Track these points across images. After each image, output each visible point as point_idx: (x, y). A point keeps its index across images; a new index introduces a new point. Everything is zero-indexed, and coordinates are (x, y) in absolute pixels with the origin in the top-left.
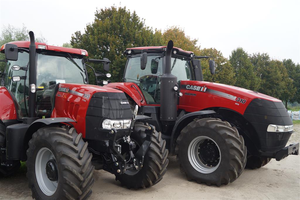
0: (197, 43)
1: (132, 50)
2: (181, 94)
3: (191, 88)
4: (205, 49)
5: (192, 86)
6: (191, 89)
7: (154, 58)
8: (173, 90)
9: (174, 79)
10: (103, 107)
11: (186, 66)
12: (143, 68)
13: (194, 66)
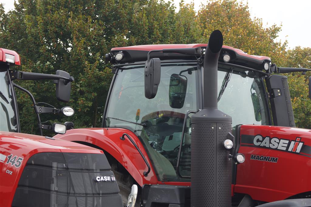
0: (278, 34)
1: (125, 53)
2: (240, 158)
3: (266, 143)
4: (298, 48)
5: (267, 139)
6: (264, 147)
7: (177, 70)
8: (223, 147)
9: (225, 121)
10: (54, 187)
11: (254, 91)
12: (150, 94)
13: (271, 91)
